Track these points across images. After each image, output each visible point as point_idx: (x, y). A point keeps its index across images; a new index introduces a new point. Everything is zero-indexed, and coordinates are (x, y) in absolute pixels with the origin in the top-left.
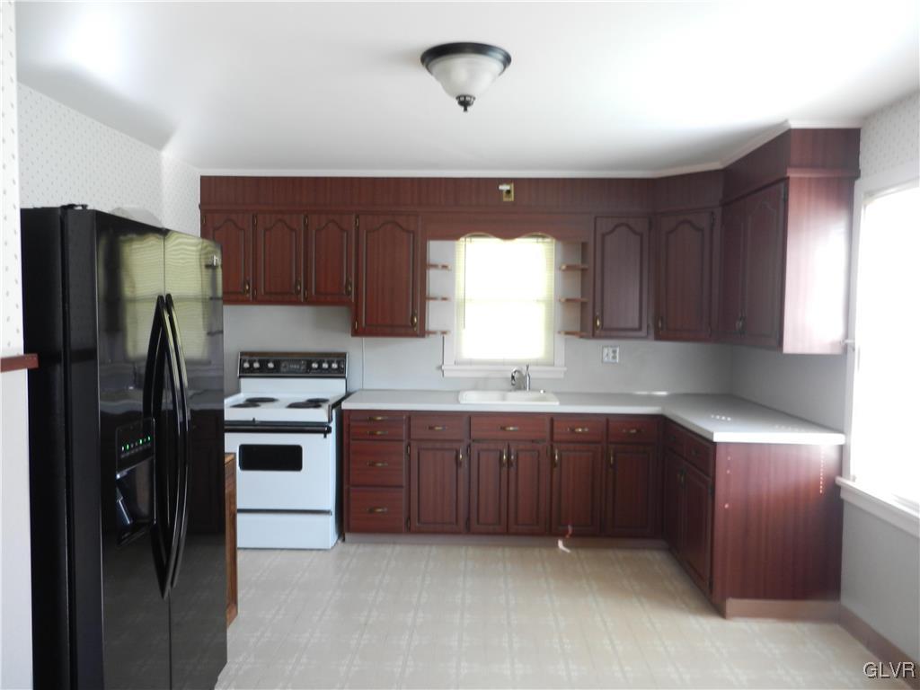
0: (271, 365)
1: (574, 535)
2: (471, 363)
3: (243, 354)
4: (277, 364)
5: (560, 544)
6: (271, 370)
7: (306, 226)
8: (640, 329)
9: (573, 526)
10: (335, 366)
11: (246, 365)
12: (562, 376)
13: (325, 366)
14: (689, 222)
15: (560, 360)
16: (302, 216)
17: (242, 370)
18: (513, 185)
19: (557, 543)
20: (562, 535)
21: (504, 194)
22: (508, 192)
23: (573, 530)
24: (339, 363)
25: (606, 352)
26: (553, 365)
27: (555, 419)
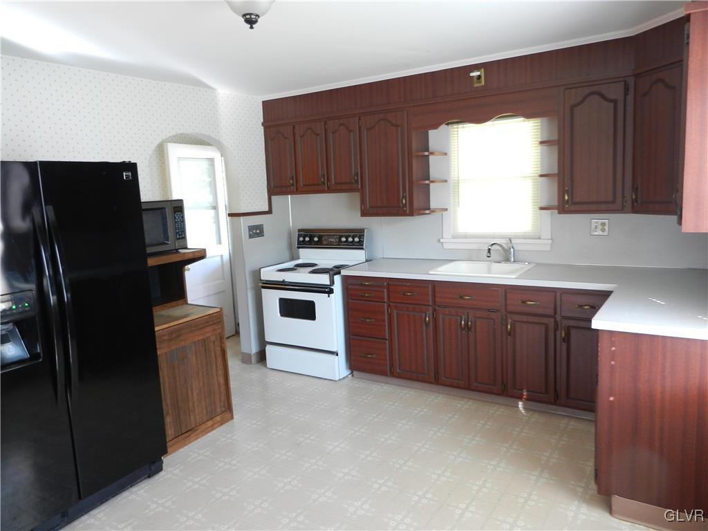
0: (316, 239)
1: (527, 399)
2: (465, 236)
3: (299, 230)
4: (320, 237)
5: (520, 404)
6: (317, 243)
7: (326, 130)
8: (613, 202)
9: (527, 391)
10: (357, 239)
11: (301, 239)
12: (548, 248)
13: (350, 239)
14: (662, 81)
15: (546, 234)
16: (323, 123)
17: (299, 242)
18: (483, 70)
19: (518, 404)
20: (520, 398)
21: (475, 79)
22: (479, 77)
23: (528, 395)
24: (360, 238)
25: (595, 225)
26: (539, 238)
27: (508, 291)
